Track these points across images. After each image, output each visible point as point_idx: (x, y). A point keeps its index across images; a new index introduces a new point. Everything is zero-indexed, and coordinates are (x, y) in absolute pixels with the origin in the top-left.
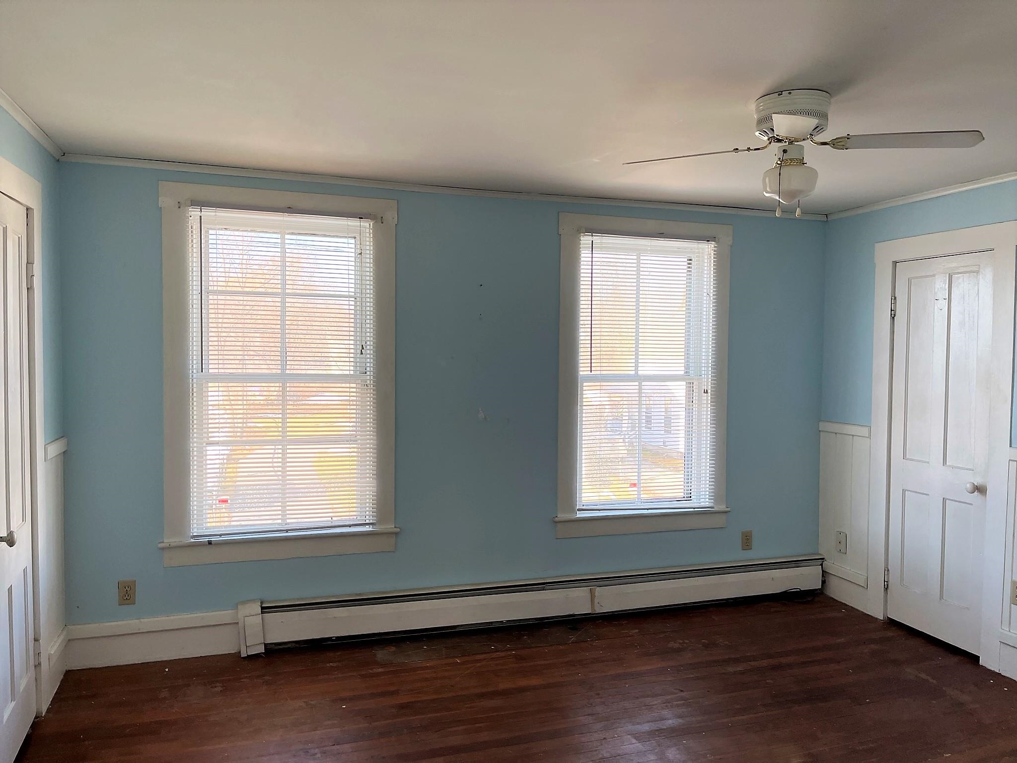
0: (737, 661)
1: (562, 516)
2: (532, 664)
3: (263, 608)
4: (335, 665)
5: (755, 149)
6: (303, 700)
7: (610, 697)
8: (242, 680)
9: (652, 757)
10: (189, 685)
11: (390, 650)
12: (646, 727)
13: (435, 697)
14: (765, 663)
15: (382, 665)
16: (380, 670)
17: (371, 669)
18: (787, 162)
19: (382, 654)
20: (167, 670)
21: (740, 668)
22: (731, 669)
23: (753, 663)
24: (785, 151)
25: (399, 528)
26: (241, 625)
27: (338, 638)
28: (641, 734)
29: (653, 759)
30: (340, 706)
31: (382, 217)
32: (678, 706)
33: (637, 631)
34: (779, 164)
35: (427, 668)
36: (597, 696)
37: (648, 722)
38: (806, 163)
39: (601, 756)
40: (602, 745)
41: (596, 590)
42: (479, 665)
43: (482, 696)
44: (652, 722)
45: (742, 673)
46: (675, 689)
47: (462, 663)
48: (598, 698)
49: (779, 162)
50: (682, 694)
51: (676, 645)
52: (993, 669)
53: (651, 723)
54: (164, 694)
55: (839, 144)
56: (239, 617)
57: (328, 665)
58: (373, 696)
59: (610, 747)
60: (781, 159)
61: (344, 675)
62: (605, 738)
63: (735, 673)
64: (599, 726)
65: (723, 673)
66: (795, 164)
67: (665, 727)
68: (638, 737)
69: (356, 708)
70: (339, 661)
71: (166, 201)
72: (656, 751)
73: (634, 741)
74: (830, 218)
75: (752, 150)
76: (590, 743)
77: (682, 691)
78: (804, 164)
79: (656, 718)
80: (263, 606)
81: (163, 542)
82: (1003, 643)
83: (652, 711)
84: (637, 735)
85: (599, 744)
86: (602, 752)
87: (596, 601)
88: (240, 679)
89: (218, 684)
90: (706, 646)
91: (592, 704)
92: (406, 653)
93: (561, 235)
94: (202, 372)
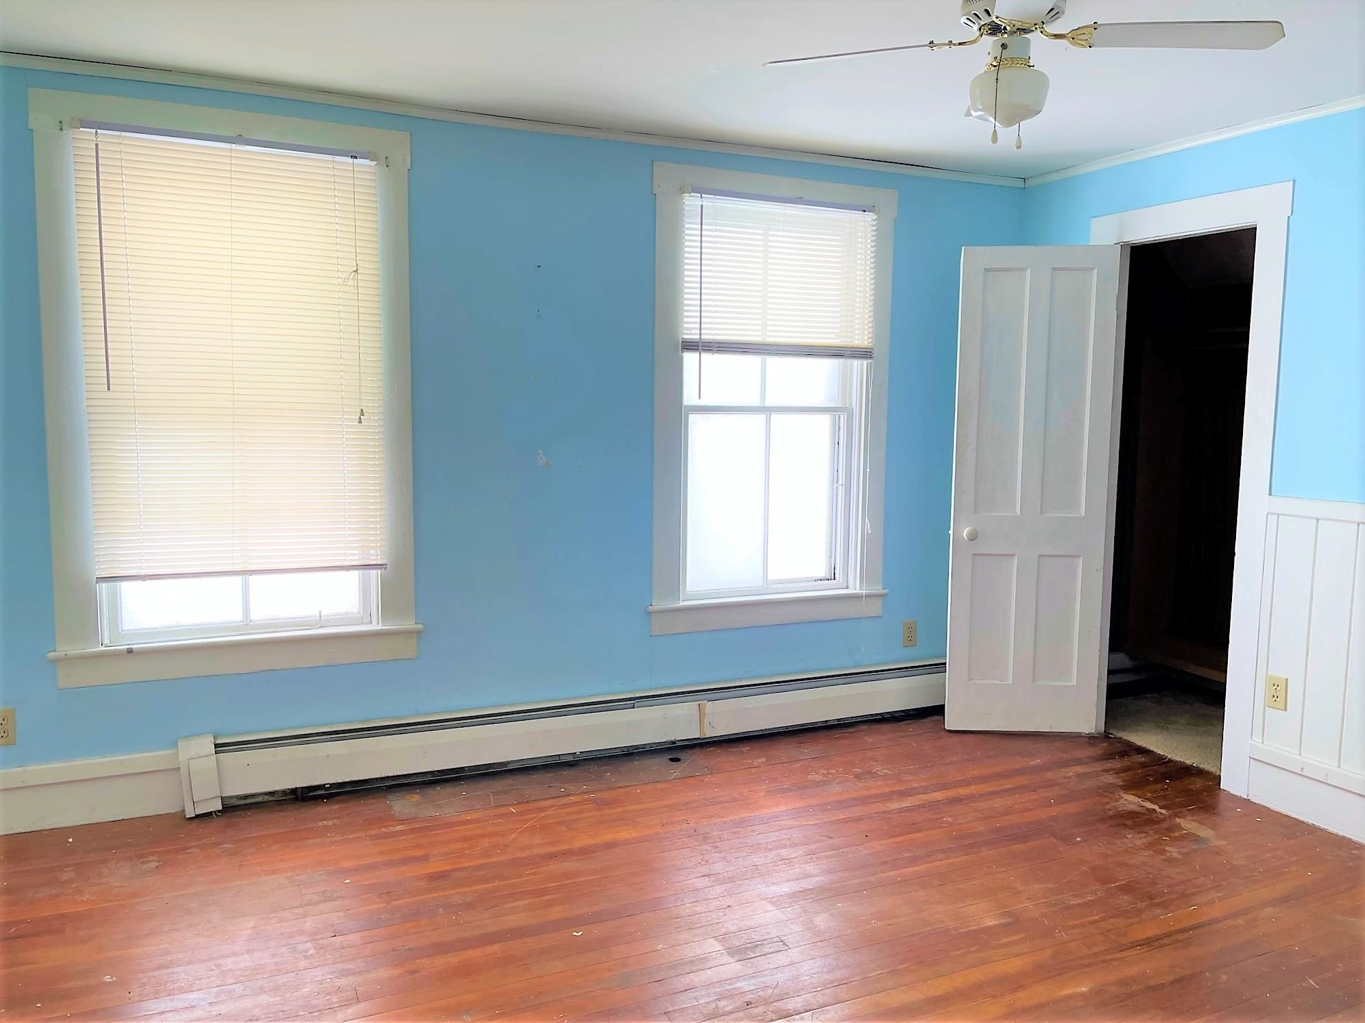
0: (903, 794)
1: (658, 605)
2: (619, 810)
3: (216, 746)
4: (331, 823)
5: (960, 44)
6: (284, 875)
7: (734, 850)
8: (189, 851)
9: (797, 928)
10: (105, 861)
11: (412, 800)
12: (786, 888)
13: (483, 861)
14: (938, 796)
15: (402, 821)
16: (399, 828)
17: (384, 827)
18: (1006, 62)
19: (402, 805)
20: (70, 840)
21: (906, 803)
22: (894, 806)
23: (922, 797)
24: (1004, 46)
25: (421, 624)
26: (183, 771)
27: (333, 786)
28: (779, 898)
29: (798, 930)
30: (342, 880)
31: (387, 158)
32: (826, 857)
33: (764, 760)
34: (995, 66)
35: (468, 822)
36: (714, 850)
37: (788, 881)
38: (1033, 66)
39: (725, 930)
40: (725, 915)
41: (707, 705)
42: (543, 815)
43: (552, 857)
44: (792, 880)
45: (908, 810)
46: (821, 836)
47: (520, 814)
48: (715, 853)
49: (995, 64)
50: (832, 841)
51: (819, 778)
52: (1239, 794)
53: (792, 883)
54: (67, 875)
55: (1081, 37)
56: (181, 759)
57: (320, 824)
58: (390, 864)
59: (737, 917)
60: (999, 58)
61: (345, 837)
62: (729, 906)
63: (901, 811)
64: (719, 890)
65: (885, 812)
66: (1019, 65)
67: (811, 887)
68: (775, 901)
69: (367, 883)
70: (338, 818)
71: (39, 120)
72: (801, 919)
73: (770, 907)
74: (1030, 183)
75: (955, 45)
76: (708, 914)
77: (830, 838)
78: (1030, 66)
79: (799, 874)
80: (217, 743)
81: (55, 651)
82: (1253, 759)
83: (793, 866)
84: (774, 900)
85: (721, 914)
86: (726, 925)
87: (706, 721)
88: (186, 849)
89: (152, 858)
90: (858, 777)
91: (707, 861)
92: (437, 803)
93: (655, 194)
94: (109, 389)
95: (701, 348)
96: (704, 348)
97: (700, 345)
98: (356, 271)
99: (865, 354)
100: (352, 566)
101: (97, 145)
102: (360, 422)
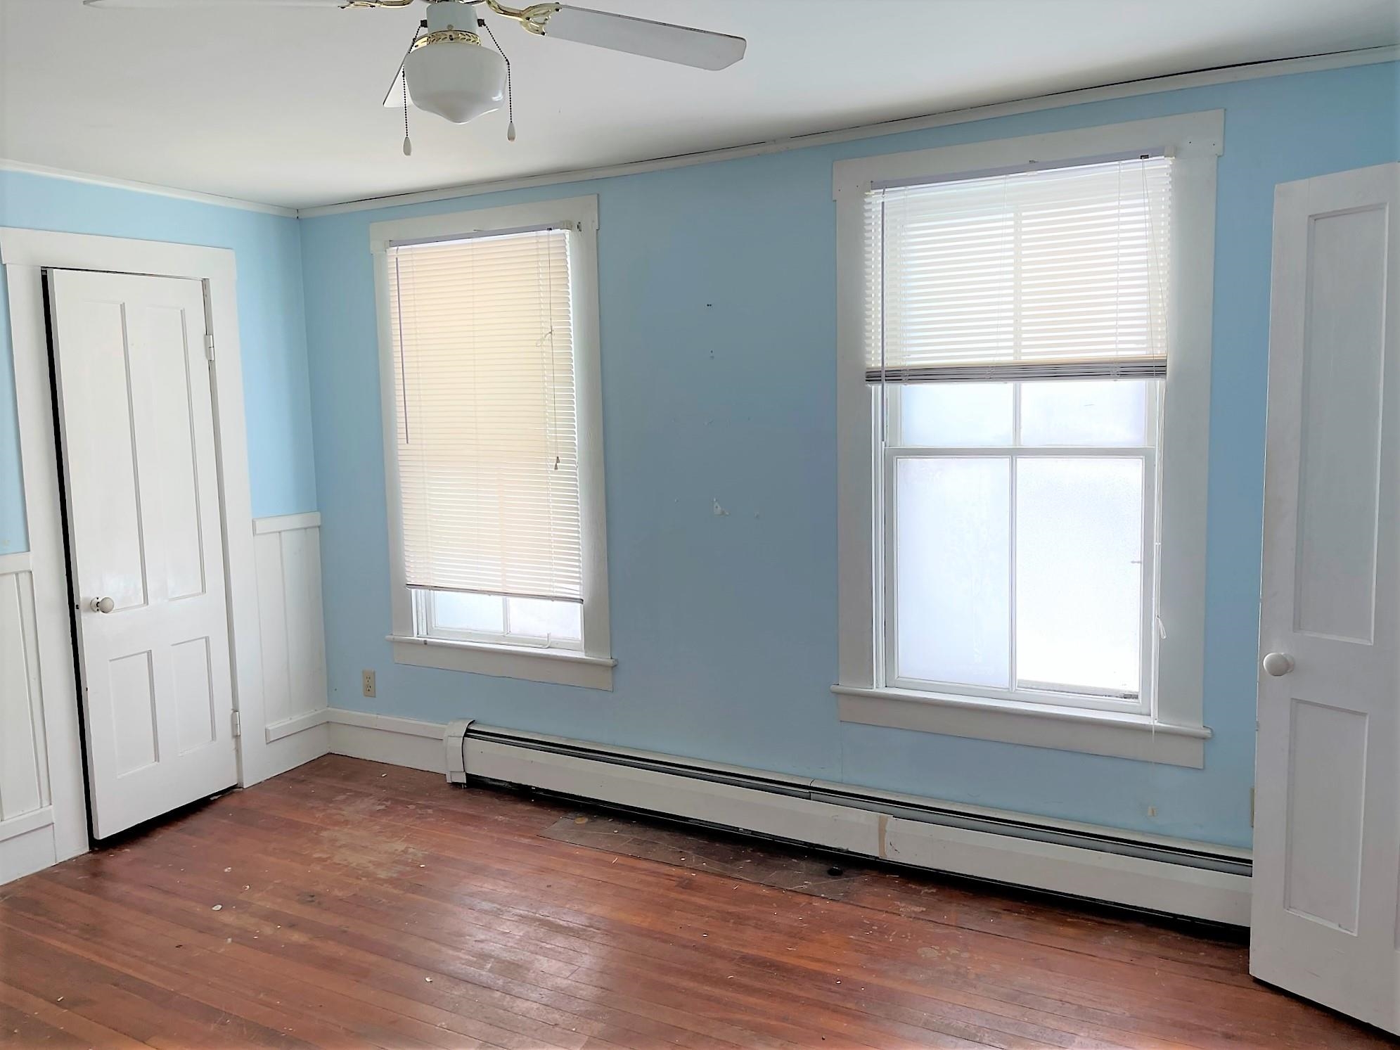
1: (846, 686)
3: (468, 731)
4: (502, 819)
8: (409, 806)
16: (526, 841)
17: (520, 836)
19: (565, 823)
20: (385, 775)
25: (616, 660)
31: (579, 223)
41: (890, 821)
56: (445, 734)
57: (497, 817)
70: (512, 817)
80: (470, 728)
81: (391, 635)
87: (887, 840)
88: (411, 804)
89: (388, 803)
92: (586, 832)
93: (836, 201)
94: (407, 442)
95: (883, 377)
96: (887, 378)
97: (883, 376)
98: (551, 333)
99: (1152, 369)
100: (556, 597)
101: (397, 259)
102: (556, 468)
